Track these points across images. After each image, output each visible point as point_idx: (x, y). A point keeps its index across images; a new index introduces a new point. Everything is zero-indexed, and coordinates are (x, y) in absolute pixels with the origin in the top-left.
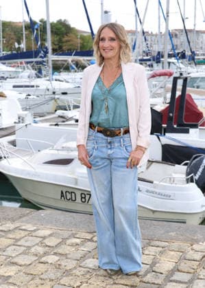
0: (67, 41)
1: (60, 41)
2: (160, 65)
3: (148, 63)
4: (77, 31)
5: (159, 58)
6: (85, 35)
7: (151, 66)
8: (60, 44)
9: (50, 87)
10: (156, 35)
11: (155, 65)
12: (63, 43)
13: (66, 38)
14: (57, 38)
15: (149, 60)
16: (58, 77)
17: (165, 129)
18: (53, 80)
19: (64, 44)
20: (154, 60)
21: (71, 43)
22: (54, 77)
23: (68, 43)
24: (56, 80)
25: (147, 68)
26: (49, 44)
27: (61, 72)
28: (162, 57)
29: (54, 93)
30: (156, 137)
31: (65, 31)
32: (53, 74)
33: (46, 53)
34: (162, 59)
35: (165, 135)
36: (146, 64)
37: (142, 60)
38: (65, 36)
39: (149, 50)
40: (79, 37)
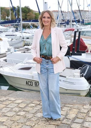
0: (29, 15)
1: (26, 15)
2: (69, 25)
4: (33, 11)
6: (37, 12)
7: (65, 26)
8: (26, 17)
9: (21, 36)
11: (67, 25)
12: (27, 16)
14: (24, 14)
15: (64, 23)
16: (25, 31)
17: (71, 54)
20: (66, 23)
21: (31, 16)
22: (23, 31)
23: (30, 16)
25: (64, 27)
26: (21, 17)
27: (26, 29)
28: (70, 22)
29: (23, 38)
30: (67, 57)
31: (28, 11)
32: (23, 29)
33: (20, 21)
34: (69, 23)
35: (71, 56)
36: (63, 25)
37: (61, 23)
38: (28, 13)
39: (63, 18)
40: (34, 13)
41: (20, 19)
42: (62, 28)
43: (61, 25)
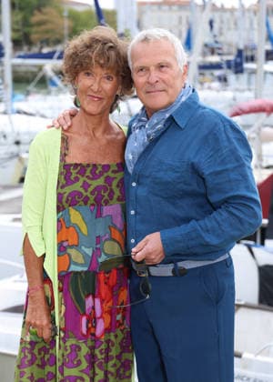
0: (40, 23)
1: (26, 23)
2: (244, 77)
3: (217, 73)
4: (63, 1)
5: (241, 64)
6: (79, 9)
7: (223, 80)
8: (27, 30)
10: (232, 10)
11: (232, 77)
12: (32, 26)
13: (37, 18)
14: (19, 17)
15: (217, 66)
17: (263, 230)
19: (34, 29)
20: (229, 67)
21: (49, 26)
22: (18, 105)
23: (43, 27)
25: (216, 84)
27: (28, 93)
28: (248, 59)
29: (18, 143)
30: (245, 249)
31: (36, 3)
32: (13, 96)
35: (263, 244)
36: (212, 74)
37: (204, 67)
38: (36, 12)
39: (216, 42)
40: (65, 14)
41: (0, 47)
42: (209, 88)
43: (201, 74)
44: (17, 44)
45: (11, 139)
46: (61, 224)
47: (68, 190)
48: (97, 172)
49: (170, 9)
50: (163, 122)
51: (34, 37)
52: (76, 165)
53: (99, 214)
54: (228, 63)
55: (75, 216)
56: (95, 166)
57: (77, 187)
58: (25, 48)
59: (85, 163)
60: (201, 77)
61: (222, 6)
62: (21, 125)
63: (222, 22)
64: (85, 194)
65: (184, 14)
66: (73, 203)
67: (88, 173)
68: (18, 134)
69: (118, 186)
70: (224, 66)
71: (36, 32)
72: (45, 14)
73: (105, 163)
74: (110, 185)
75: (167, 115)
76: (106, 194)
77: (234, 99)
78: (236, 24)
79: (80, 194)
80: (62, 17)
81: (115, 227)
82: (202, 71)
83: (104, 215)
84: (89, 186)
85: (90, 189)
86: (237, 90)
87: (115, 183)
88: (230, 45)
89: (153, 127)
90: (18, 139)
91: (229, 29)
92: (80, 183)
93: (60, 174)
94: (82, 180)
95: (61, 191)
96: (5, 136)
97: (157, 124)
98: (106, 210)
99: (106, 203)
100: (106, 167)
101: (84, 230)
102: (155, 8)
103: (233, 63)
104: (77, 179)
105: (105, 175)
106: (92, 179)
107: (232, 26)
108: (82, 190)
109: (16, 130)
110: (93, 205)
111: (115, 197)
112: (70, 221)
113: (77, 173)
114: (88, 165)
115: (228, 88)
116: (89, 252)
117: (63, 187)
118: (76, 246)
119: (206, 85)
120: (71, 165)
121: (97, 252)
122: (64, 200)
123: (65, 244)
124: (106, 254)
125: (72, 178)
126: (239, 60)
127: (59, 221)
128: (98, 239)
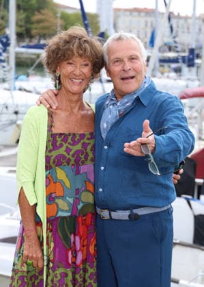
0: (39, 22)
1: (28, 20)
2: (194, 70)
3: (174, 65)
4: (57, 6)
5: (193, 60)
6: (70, 12)
7: (178, 70)
8: (29, 26)
9: (10, 102)
10: (186, 18)
11: (185, 69)
12: (32, 23)
13: (37, 17)
14: (23, 16)
15: (175, 60)
16: (24, 85)
18: (15, 89)
19: (34, 26)
20: (184, 62)
21: (46, 24)
22: (18, 84)
23: (41, 25)
24: (20, 90)
25: (173, 74)
26: (11, 31)
28: (198, 56)
29: (16, 113)
31: (36, 5)
32: (16, 77)
33: (6, 45)
34: (197, 61)
35: (199, 198)
36: (169, 66)
37: (163, 61)
38: (36, 13)
39: (175, 42)
40: (59, 15)
41: (7, 38)
42: (168, 77)
43: (161, 66)
44: (20, 36)
45: (11, 110)
46: (50, 180)
47: (54, 154)
48: (76, 139)
49: (139, 15)
50: (132, 101)
51: (34, 32)
52: (61, 135)
53: (78, 172)
54: (183, 58)
55: (61, 174)
56: (74, 134)
57: (62, 151)
58: (27, 40)
59: (67, 133)
60: (161, 69)
61: (179, 14)
62: (20, 99)
63: (178, 27)
64: (68, 157)
65: (149, 19)
66: (59, 164)
67: (69, 141)
68: (17, 106)
69: (91, 150)
70: (180, 61)
71: (36, 29)
72: (43, 14)
73: (82, 132)
74: (86, 150)
75: (135, 97)
76: (83, 157)
77: (187, 86)
78: (188, 28)
79: (64, 157)
80: (57, 17)
81: (89, 181)
82: (162, 64)
83: (81, 172)
84: (71, 150)
85: (72, 153)
86: (189, 79)
87: (89, 148)
88: (183, 44)
89: (123, 105)
90: (17, 110)
91: (183, 32)
92: (64, 148)
93: (48, 141)
94: (65, 145)
95: (49, 154)
96: (7, 107)
97: (127, 103)
98: (83, 169)
99: (83, 163)
100: (82, 136)
101: (68, 184)
102: (128, 13)
103: (186, 59)
104: (61, 145)
105: (82, 141)
106: (72, 145)
107: (186, 30)
108: (65, 154)
109: (16, 103)
110: (73, 165)
111: (89, 158)
112: (56, 177)
113: (62, 140)
114: (69, 134)
115: (182, 78)
116: (71, 201)
117: (50, 151)
118: (62, 197)
119: (166, 74)
120: (57, 134)
121: (77, 201)
122: (51, 161)
123: (53, 195)
124: (83, 202)
125: (58, 144)
126: (191, 57)
127: (47, 177)
128: (77, 191)
